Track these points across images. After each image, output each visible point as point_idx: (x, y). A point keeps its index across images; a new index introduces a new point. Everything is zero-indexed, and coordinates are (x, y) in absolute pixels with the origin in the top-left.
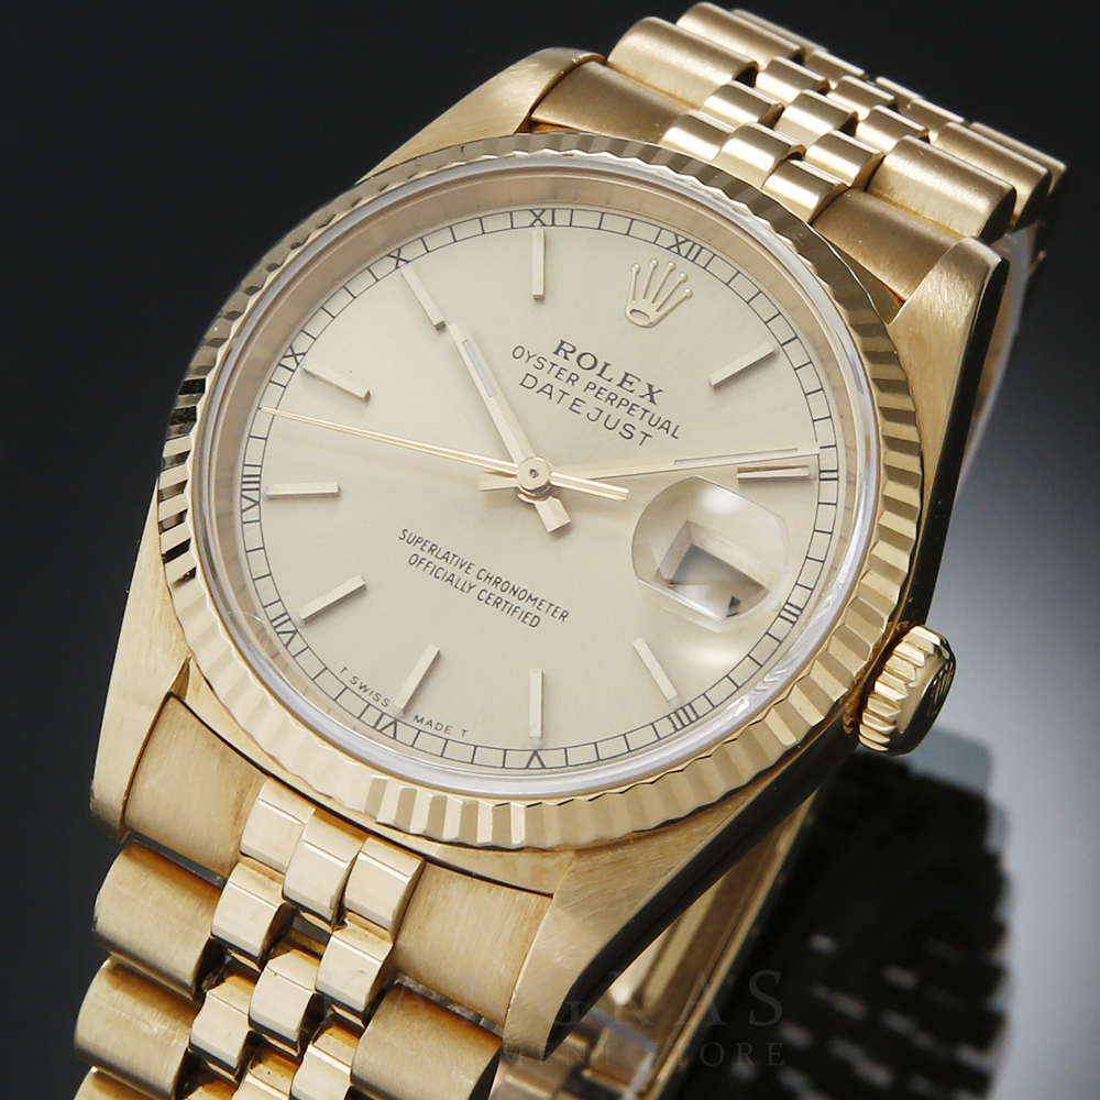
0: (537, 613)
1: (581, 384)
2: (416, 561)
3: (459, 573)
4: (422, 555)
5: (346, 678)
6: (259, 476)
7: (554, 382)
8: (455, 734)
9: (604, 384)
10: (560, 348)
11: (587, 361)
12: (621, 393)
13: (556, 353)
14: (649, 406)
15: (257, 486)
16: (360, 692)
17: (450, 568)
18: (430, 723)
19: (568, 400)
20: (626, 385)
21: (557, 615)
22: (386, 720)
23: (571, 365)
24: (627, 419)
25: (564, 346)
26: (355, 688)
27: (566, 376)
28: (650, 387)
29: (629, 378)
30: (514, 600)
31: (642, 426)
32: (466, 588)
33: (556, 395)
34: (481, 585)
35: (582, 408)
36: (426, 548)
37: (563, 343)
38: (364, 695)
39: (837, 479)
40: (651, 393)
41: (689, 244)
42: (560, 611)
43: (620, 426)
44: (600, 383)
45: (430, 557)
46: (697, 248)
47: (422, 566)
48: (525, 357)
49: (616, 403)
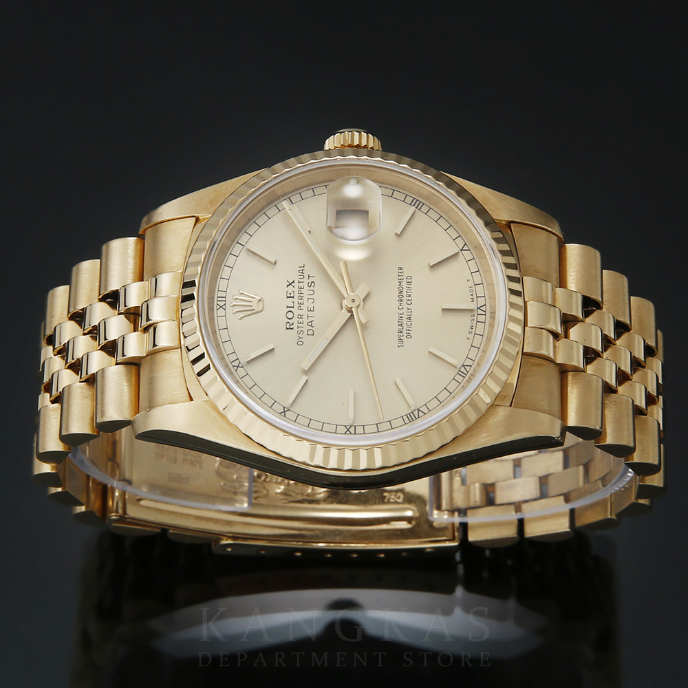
0: (405, 279)
1: (301, 312)
2: (409, 336)
3: (405, 316)
4: (406, 335)
5: (471, 336)
6: (406, 415)
7: (305, 323)
8: (471, 283)
9: (296, 303)
10: (290, 329)
11: (290, 315)
12: (296, 296)
13: (292, 329)
14: (296, 282)
15: (411, 414)
16: (474, 328)
18: (472, 295)
19: (310, 314)
20: (292, 295)
21: (401, 271)
23: (295, 320)
24: (306, 288)
25: (288, 327)
26: (473, 330)
27: (301, 320)
28: (288, 286)
29: (289, 295)
30: (405, 290)
31: (306, 280)
32: (410, 311)
33: (310, 319)
34: (405, 306)
35: (311, 307)
36: (402, 334)
37: (287, 329)
38: (475, 325)
40: (290, 284)
41: (219, 303)
42: (400, 271)
43: (310, 288)
44: (296, 306)
45: (404, 331)
46: (219, 299)
47: (410, 332)
48: (300, 340)
49: (302, 295)
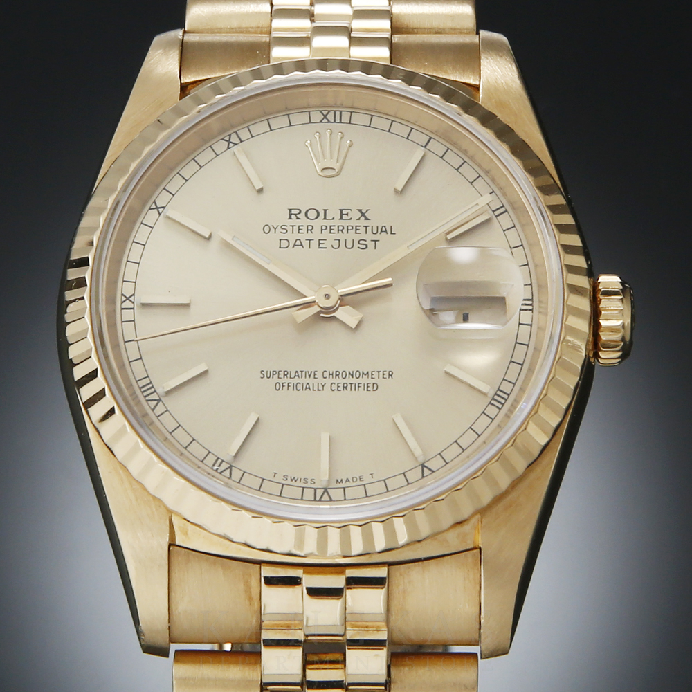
0: (373, 381)
1: (317, 230)
2: (280, 387)
3: (311, 381)
4: (281, 381)
5: (279, 479)
6: (151, 383)
7: (299, 236)
8: (367, 479)
9: (332, 223)
10: (290, 215)
11: (312, 214)
12: (345, 223)
13: (290, 218)
14: (366, 223)
15: (153, 390)
16: (293, 483)
17: (304, 381)
18: (347, 480)
19: (315, 244)
20: (344, 217)
21: (386, 376)
22: (319, 493)
23: (304, 221)
24: (357, 238)
25: (293, 212)
26: (289, 482)
27: (304, 229)
28: (360, 211)
29: (344, 212)
30: (354, 380)
31: (369, 237)
32: (321, 388)
33: (306, 244)
34: (328, 381)
35: (326, 244)
36: (282, 376)
37: (290, 210)
38: (298, 483)
39: (506, 211)
40: (363, 215)
41: (332, 113)
42: (387, 373)
43: (356, 243)
44: (328, 223)
45: (287, 380)
46: (338, 114)
47: (285, 388)
48: (272, 230)
49: (345, 231)
